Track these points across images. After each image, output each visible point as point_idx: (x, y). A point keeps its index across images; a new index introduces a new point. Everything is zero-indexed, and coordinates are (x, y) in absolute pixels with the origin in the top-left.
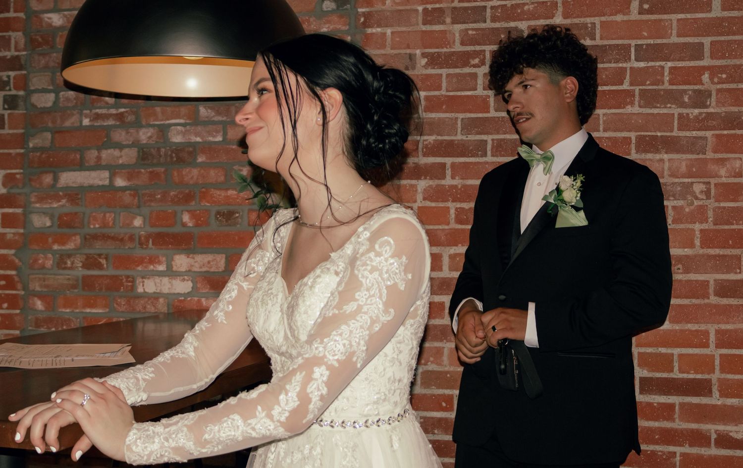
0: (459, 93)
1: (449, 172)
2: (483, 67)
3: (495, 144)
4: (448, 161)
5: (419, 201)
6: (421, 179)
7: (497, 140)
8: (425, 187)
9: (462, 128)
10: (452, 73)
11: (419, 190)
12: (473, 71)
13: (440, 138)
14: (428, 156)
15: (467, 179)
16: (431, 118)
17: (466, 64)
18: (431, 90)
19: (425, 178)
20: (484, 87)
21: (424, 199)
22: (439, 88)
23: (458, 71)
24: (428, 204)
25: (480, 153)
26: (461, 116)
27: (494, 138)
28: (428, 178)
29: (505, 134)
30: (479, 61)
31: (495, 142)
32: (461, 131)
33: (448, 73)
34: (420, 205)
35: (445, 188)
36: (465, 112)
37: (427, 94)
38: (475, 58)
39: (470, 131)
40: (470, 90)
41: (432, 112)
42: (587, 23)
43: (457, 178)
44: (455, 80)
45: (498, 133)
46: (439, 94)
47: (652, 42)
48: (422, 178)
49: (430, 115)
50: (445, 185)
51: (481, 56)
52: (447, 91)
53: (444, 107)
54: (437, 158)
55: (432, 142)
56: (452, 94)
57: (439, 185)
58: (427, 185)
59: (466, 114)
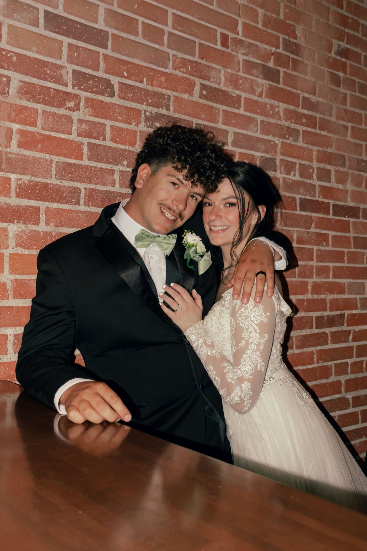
0: (53, 134)
1: (43, 217)
2: (77, 112)
3: (88, 193)
4: (43, 205)
5: (10, 248)
6: (13, 223)
7: (90, 189)
8: (17, 232)
9: (56, 171)
10: (49, 110)
11: (11, 235)
12: (68, 114)
13: (33, 178)
14: (22, 198)
15: (62, 227)
16: (25, 155)
17: (62, 105)
18: (26, 125)
19: (19, 222)
20: (78, 132)
21: (18, 245)
22: (34, 124)
23: (54, 110)
24: (20, 251)
25: (74, 200)
26: (55, 158)
27: (87, 187)
28: (21, 221)
29: (96, 184)
30: (74, 105)
31: (88, 191)
32: (56, 175)
33: (44, 109)
34: (12, 252)
35: (39, 234)
36: (59, 156)
37: (22, 128)
38: (71, 101)
39: (64, 176)
40: (65, 133)
41: (26, 149)
42: (164, 95)
43: (51, 224)
44: (51, 119)
45: (90, 183)
46: (34, 131)
47: (207, 124)
48: (15, 222)
49: (24, 151)
50: (40, 232)
51: (77, 100)
52: (43, 129)
53: (39, 146)
54: (31, 201)
55: (27, 182)
56: (47, 133)
57: (32, 230)
58: (19, 230)
59: (60, 157)
